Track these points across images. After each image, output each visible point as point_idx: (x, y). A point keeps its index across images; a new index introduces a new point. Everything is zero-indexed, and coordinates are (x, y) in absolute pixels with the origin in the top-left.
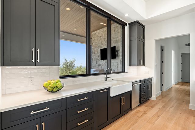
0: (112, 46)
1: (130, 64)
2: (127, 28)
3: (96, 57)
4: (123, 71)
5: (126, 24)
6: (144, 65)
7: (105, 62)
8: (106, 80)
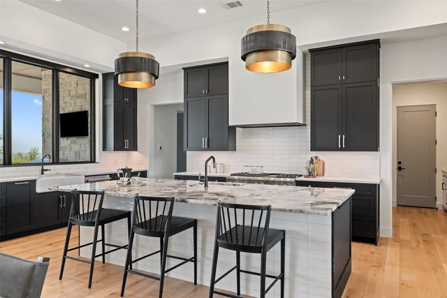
0: (60, 113)
1: (105, 148)
2: (99, 83)
4: (93, 161)
5: (97, 76)
6: (135, 148)
7: (70, 142)
8: (42, 173)
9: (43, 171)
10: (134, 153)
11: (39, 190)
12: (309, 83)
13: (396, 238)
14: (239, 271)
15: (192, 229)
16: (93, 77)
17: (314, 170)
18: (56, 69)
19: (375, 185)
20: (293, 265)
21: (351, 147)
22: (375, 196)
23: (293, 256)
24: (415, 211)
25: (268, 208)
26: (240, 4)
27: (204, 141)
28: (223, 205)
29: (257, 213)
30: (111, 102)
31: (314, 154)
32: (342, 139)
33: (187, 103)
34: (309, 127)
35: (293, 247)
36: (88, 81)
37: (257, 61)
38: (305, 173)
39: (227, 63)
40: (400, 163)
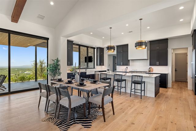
1: (97, 65)
2: (96, 50)
3: (83, 61)
4: (94, 68)
5: (95, 48)
6: (103, 65)
9: (86, 70)
10: (103, 66)
11: (87, 74)
12: (149, 49)
13: (172, 87)
14: (135, 89)
15: (125, 81)
16: (94, 48)
17: (150, 70)
18: (87, 47)
19: (166, 74)
20: (146, 88)
21: (160, 65)
22: (166, 77)
23: (147, 86)
24: (180, 82)
25: (142, 76)
26: (132, 32)
27: (122, 63)
28: (133, 76)
29: (140, 77)
30: (98, 54)
31: (150, 66)
32: (158, 63)
33: (117, 54)
34: (149, 60)
35: (147, 85)
36: (93, 49)
37: (139, 48)
38: (148, 71)
39: (128, 45)
40: (176, 69)
